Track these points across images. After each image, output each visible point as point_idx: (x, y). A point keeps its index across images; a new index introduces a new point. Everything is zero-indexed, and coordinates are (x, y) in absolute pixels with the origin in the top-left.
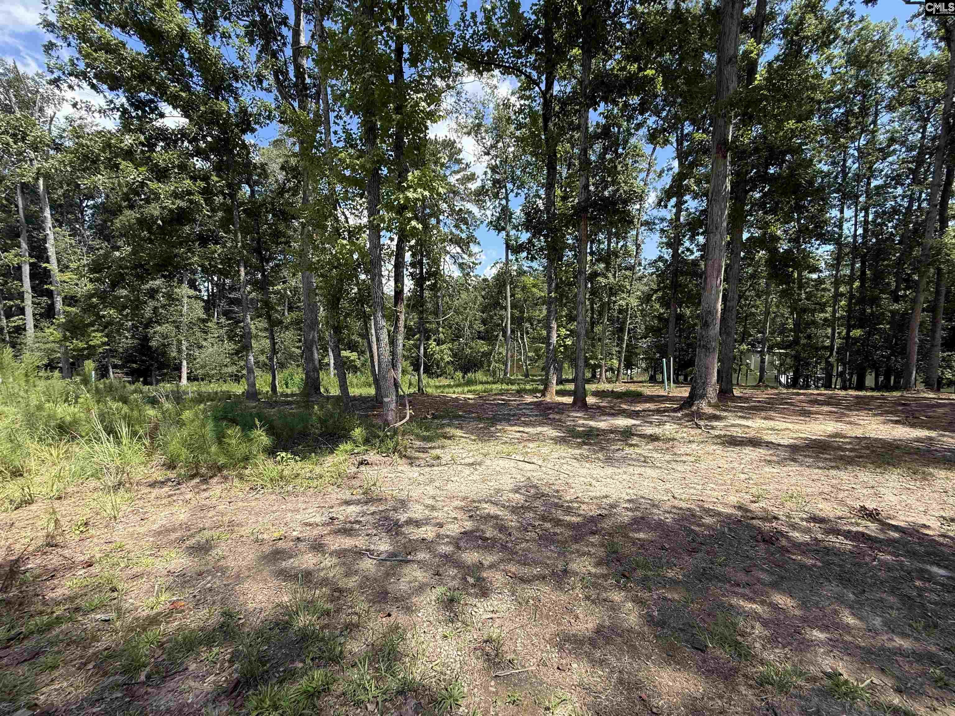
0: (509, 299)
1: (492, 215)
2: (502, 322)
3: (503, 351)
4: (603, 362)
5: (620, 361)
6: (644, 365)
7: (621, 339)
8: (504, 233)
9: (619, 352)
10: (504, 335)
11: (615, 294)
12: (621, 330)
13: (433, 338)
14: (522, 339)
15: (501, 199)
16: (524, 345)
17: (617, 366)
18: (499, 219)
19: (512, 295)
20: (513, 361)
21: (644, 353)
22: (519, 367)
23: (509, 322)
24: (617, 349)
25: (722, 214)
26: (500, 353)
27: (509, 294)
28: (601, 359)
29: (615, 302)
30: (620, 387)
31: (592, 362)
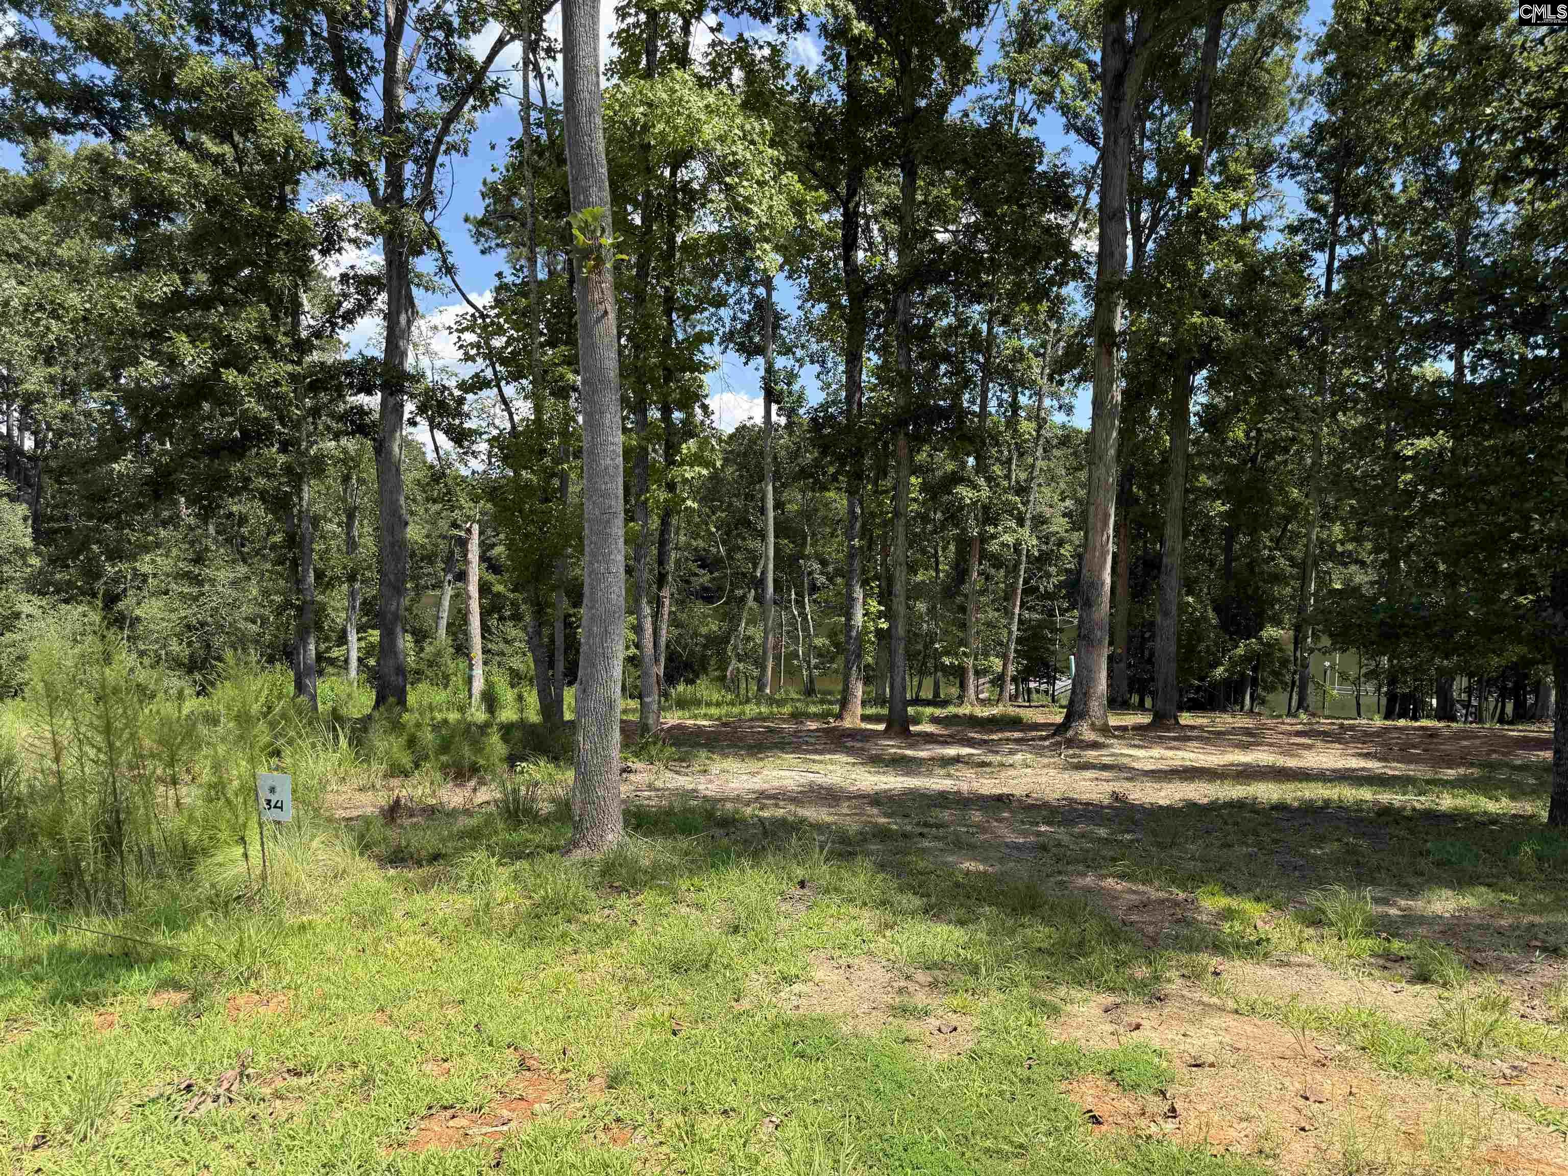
0: (771, 514)
1: (734, 318)
2: (755, 567)
3: (757, 632)
4: (969, 661)
5: (1006, 660)
8: (760, 361)
10: (759, 599)
11: (995, 521)
14: (800, 604)
15: (754, 285)
16: (805, 619)
18: (748, 326)
19: (779, 505)
20: (777, 658)
22: (792, 672)
23: (771, 566)
25: (1108, 437)
26: (749, 639)
27: (770, 504)
28: (965, 654)
29: (993, 537)
31: (947, 661)
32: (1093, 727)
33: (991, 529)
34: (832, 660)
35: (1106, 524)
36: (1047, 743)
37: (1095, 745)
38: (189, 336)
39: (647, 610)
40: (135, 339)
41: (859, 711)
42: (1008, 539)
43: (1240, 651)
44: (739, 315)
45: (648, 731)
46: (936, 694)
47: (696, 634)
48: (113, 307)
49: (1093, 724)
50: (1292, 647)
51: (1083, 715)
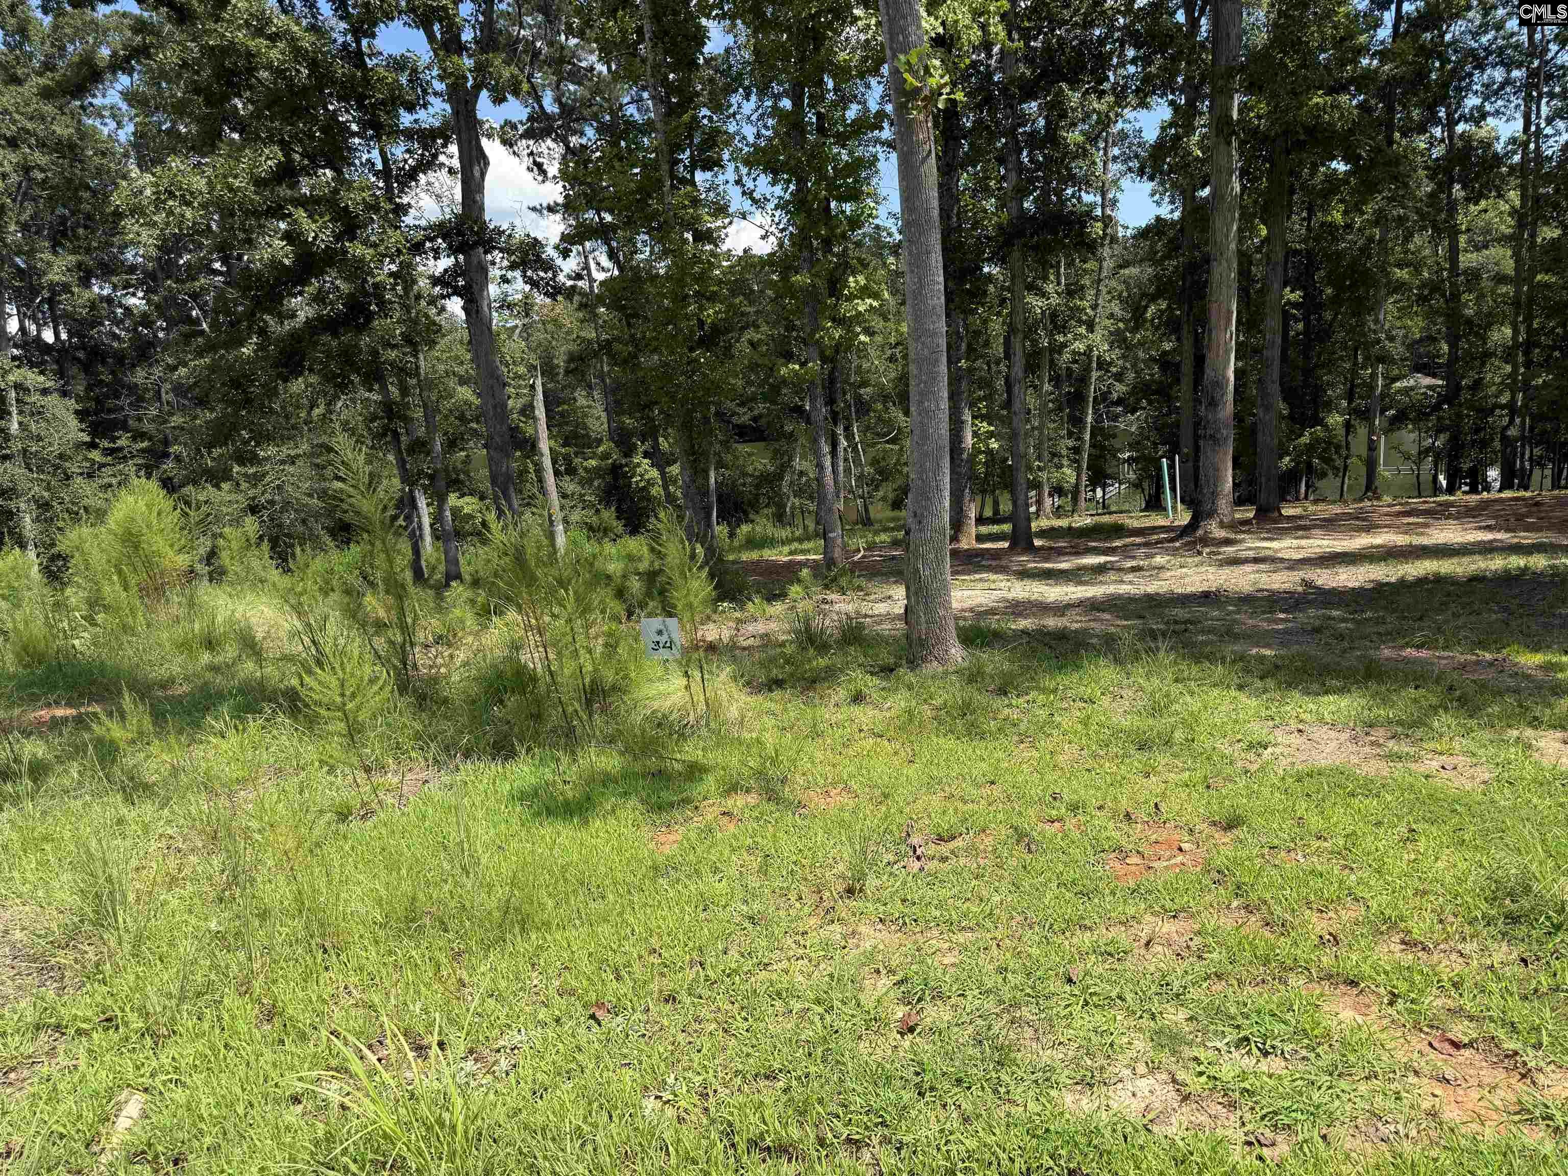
1: (758, 136)
3: (809, 467)
4: (1044, 475)
5: (1078, 470)
6: (1132, 476)
7: (1077, 421)
9: (1077, 450)
11: (1063, 329)
12: (1077, 399)
13: (641, 449)
14: (850, 433)
16: (855, 449)
17: (1073, 480)
21: (1131, 447)
24: (1071, 443)
26: (802, 474)
28: (1040, 469)
29: (1064, 345)
30: (1082, 521)
32: (1222, 525)
33: (1060, 338)
34: (877, 489)
35: (1229, 320)
36: (1177, 544)
37: (1228, 542)
38: (306, 211)
39: (826, 449)
40: (258, 218)
41: (973, 531)
42: (1080, 346)
43: (1305, 439)
44: (763, 131)
45: (835, 564)
46: (996, 511)
47: (745, 475)
48: (231, 189)
49: (1221, 522)
50: (1342, 432)
51: (1211, 514)
